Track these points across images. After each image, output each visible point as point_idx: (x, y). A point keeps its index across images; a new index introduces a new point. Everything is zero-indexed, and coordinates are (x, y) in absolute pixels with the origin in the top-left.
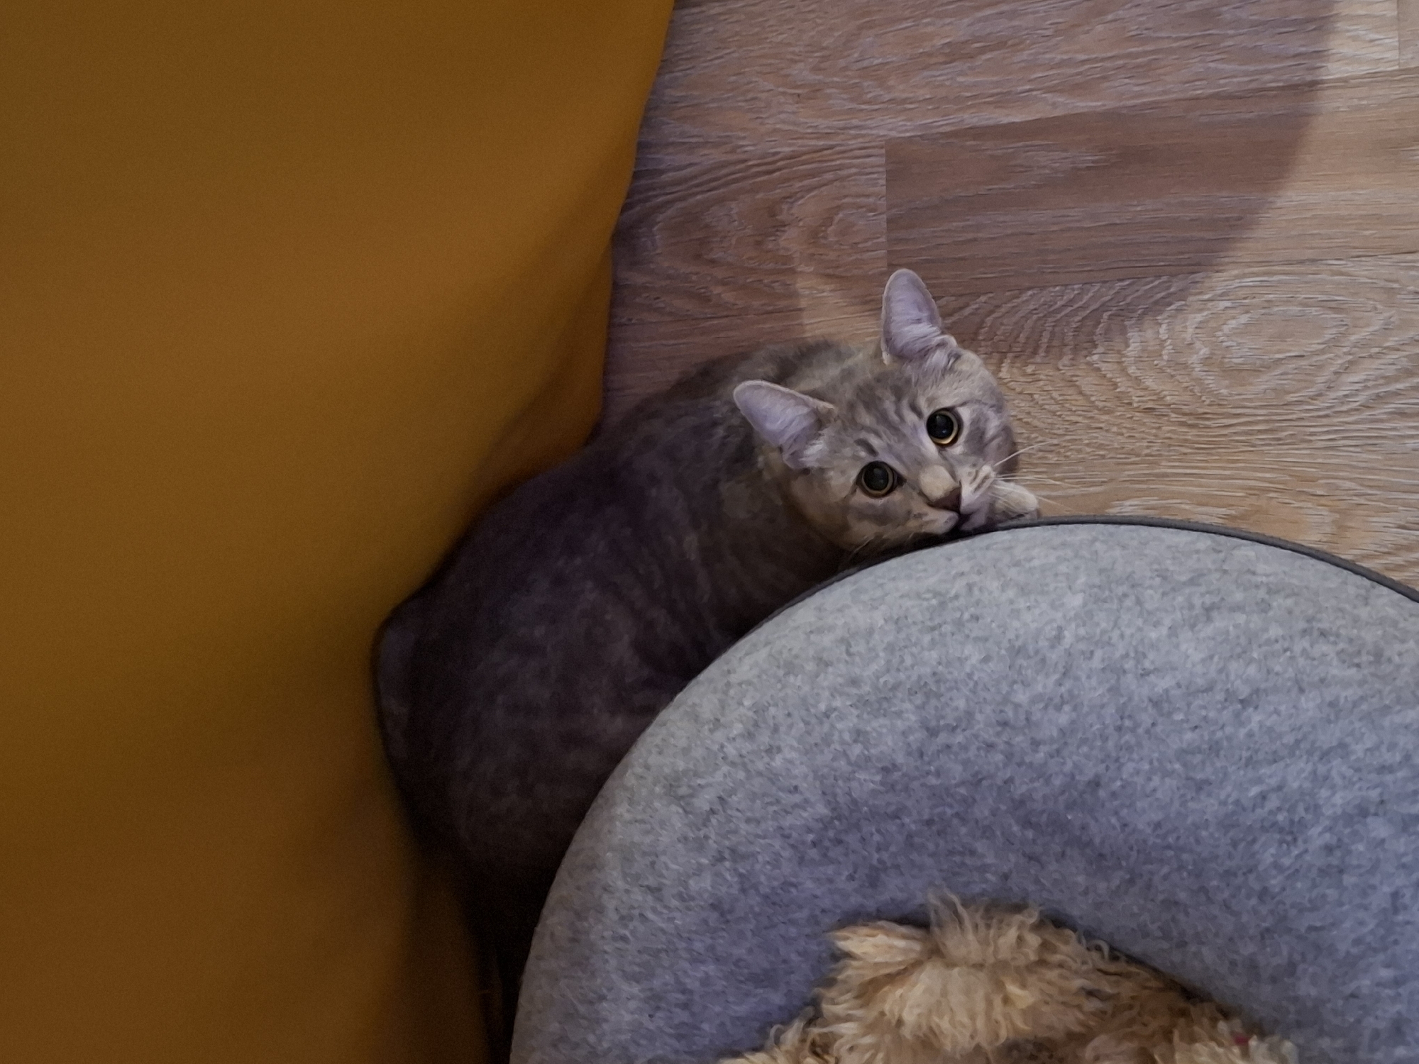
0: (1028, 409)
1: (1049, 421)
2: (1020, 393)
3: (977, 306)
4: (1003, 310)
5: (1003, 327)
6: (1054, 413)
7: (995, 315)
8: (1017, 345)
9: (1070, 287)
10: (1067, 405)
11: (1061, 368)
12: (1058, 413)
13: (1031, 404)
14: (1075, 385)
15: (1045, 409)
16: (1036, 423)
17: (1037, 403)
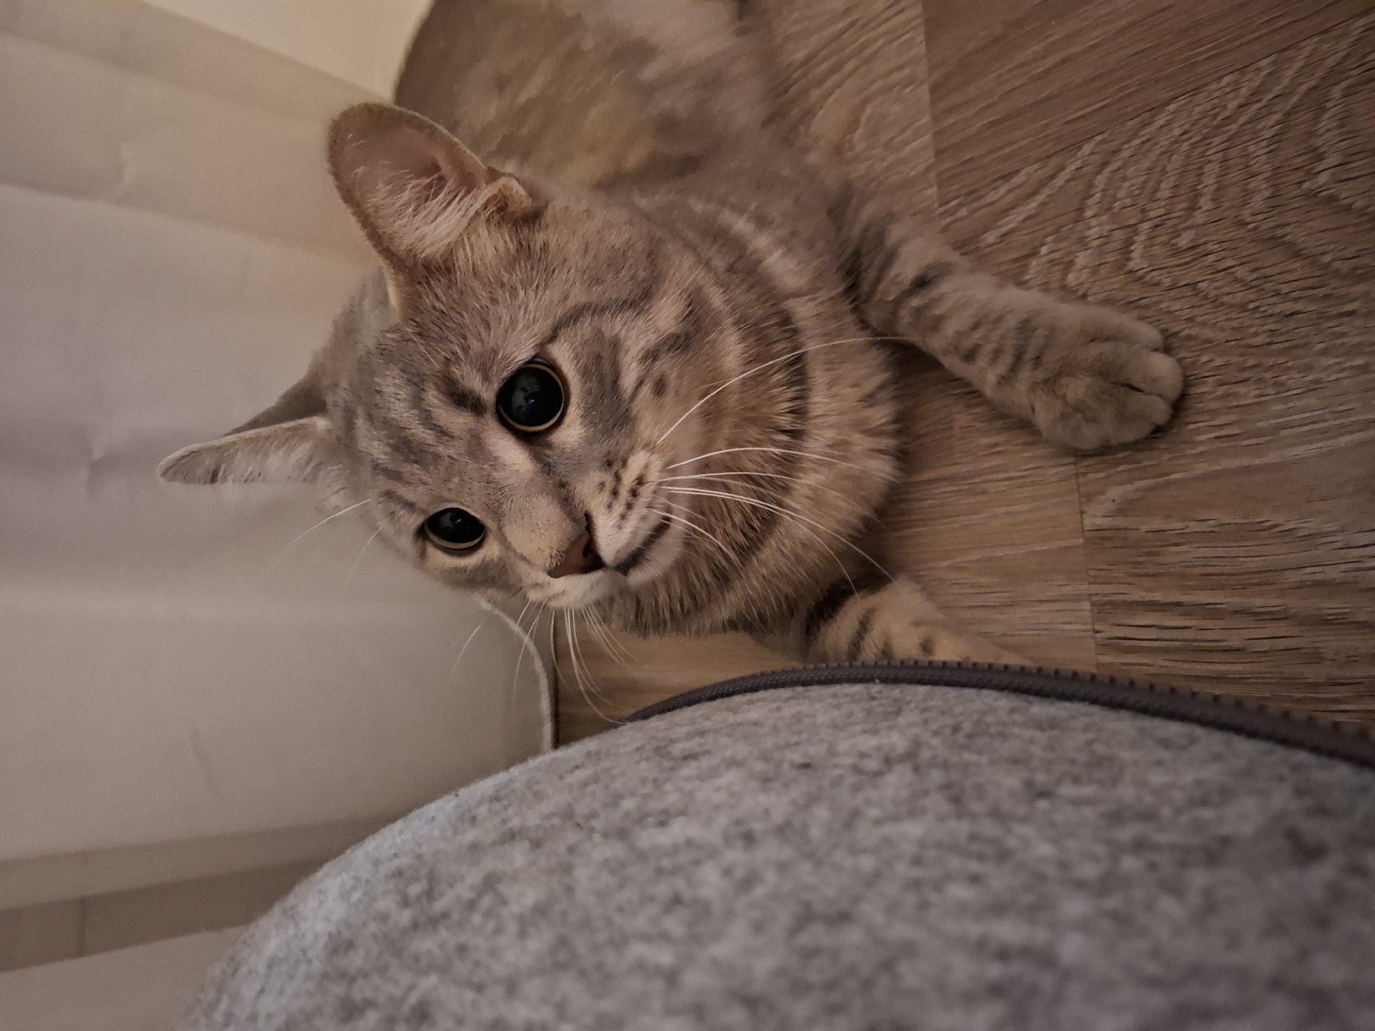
0: (1186, 313)
1: (1235, 324)
2: (1170, 288)
3: (1078, 164)
4: (1126, 154)
5: (1126, 184)
6: (1243, 307)
7: (1112, 167)
8: (1156, 204)
9: (1251, 68)
10: (1268, 286)
11: (1249, 220)
12: (1252, 306)
13: (1195, 301)
14: (1284, 244)
15: (1222, 304)
16: (1207, 333)
17: (1206, 297)
